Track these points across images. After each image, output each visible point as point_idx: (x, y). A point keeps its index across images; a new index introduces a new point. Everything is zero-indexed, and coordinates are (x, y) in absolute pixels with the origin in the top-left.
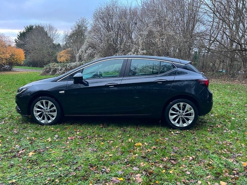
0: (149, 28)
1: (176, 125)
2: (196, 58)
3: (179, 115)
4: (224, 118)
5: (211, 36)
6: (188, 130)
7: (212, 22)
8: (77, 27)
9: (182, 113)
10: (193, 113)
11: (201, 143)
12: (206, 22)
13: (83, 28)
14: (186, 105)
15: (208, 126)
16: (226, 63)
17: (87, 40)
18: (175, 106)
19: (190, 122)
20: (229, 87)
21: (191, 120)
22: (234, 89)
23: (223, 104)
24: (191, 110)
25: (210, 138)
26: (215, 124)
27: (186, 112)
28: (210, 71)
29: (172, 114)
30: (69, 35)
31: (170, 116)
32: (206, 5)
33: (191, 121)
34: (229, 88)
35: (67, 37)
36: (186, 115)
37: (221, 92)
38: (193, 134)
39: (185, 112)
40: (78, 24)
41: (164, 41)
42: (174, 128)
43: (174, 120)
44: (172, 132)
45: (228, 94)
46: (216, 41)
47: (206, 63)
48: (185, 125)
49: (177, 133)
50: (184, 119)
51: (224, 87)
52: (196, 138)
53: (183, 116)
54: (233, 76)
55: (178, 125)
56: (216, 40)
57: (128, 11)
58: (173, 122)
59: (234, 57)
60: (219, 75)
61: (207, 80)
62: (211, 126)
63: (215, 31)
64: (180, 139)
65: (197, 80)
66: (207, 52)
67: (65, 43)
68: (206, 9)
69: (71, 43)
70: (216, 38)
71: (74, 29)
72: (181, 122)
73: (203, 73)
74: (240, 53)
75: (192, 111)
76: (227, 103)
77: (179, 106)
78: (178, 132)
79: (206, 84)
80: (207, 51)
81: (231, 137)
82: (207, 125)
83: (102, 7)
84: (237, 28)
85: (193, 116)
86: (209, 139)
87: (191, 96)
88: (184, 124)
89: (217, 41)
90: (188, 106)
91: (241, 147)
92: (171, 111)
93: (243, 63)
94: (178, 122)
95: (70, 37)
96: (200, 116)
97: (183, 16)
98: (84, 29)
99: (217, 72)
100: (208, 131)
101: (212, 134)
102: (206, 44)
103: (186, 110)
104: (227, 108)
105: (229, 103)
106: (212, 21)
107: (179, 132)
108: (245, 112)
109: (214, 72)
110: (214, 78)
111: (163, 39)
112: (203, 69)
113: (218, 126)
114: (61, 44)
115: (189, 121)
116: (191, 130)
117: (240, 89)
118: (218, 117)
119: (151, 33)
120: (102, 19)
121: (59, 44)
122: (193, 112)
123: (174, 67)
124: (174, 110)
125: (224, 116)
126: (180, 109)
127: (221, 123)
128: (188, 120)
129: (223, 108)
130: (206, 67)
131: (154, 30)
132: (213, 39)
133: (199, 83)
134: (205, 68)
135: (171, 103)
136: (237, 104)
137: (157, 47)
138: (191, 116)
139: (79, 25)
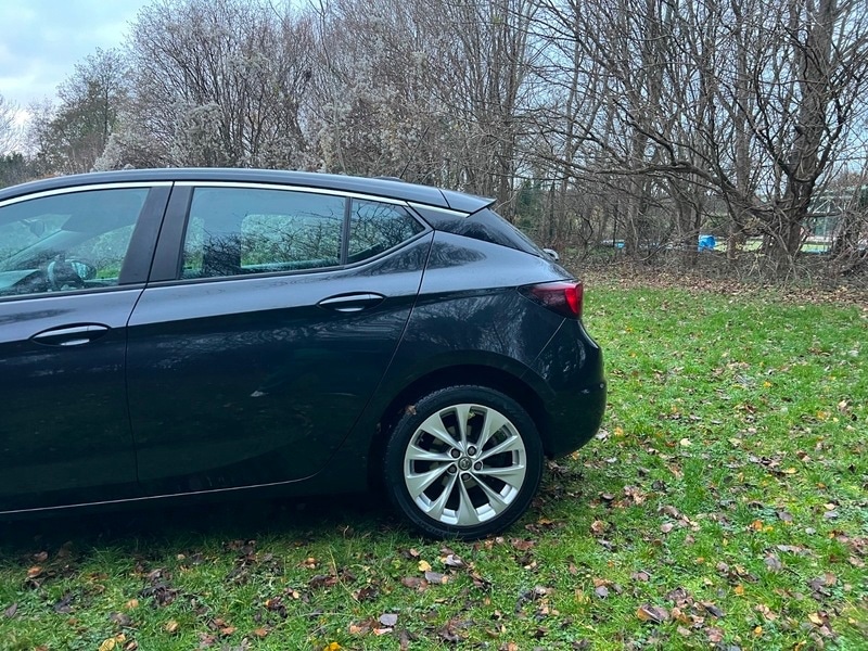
0: (354, 90)
1: (444, 519)
2: (527, 202)
3: (453, 469)
4: (650, 445)
5: (571, 121)
6: (500, 540)
7: (571, 70)
8: (86, 88)
9: (469, 456)
10: (517, 451)
11: (565, 626)
12: (552, 69)
13: (111, 93)
14: (485, 413)
15: (590, 498)
16: (625, 216)
17: (115, 138)
18: (433, 425)
19: (508, 495)
20: (643, 299)
21: (511, 487)
22: (663, 308)
23: (635, 374)
24: (511, 435)
25: (607, 585)
26: (617, 482)
27: (487, 447)
28: (575, 243)
29: (422, 467)
30: (52, 118)
31: (408, 476)
32: (549, 8)
33: (514, 493)
34: (643, 302)
35: (44, 128)
36: (490, 462)
37: (620, 323)
38: (525, 564)
39: (479, 446)
40: (87, 75)
41: (410, 138)
42: (433, 532)
43: (433, 491)
44: (424, 566)
45: (645, 329)
46: (588, 139)
47: (563, 217)
48: (486, 513)
49: (447, 569)
50: (478, 487)
51: (629, 302)
52: (542, 590)
53: (472, 471)
54: (650, 260)
55: (450, 518)
56: (589, 136)
57: (279, 28)
58: (426, 506)
59: (647, 195)
60: (607, 260)
61: (574, 286)
62: (602, 499)
63: (585, 105)
64: (459, 607)
65: (527, 289)
66: (560, 179)
67: (37, 149)
68: (549, 22)
69: (64, 149)
70: (590, 126)
71: (73, 96)
72: (465, 498)
73: (554, 253)
74: (669, 179)
75: (515, 442)
76: (650, 369)
77: (450, 421)
78: (449, 560)
79: (569, 306)
80: (560, 175)
81: (700, 559)
82: (587, 490)
83: (171, 7)
84: (656, 89)
85: (522, 466)
86: (602, 591)
87: (505, 367)
88: (479, 509)
89: (593, 139)
90: (494, 420)
91: (759, 629)
92: (414, 453)
93: (681, 215)
94: (453, 503)
95: (59, 126)
96: (551, 458)
97: (473, 48)
98: (114, 97)
99: (598, 246)
100: (592, 531)
101: (614, 550)
102: (560, 151)
103: (485, 437)
104: (654, 390)
105: (656, 367)
106: (573, 66)
107: (458, 562)
108: (722, 407)
109: (590, 248)
110: (591, 268)
111: (407, 131)
112: (552, 238)
113: (631, 497)
114: (24, 154)
115: (503, 492)
116: (516, 534)
117: (681, 306)
118: (626, 445)
119: (363, 109)
120: (174, 52)
121: (15, 156)
122: (521, 446)
123: (417, 228)
124: (428, 442)
125: (651, 436)
126: (457, 437)
127: (641, 474)
128: (497, 485)
129: (637, 390)
130: (560, 231)
131: (374, 96)
132: (577, 131)
133: (540, 301)
134: (559, 236)
135: (411, 408)
136: (686, 372)
137: (388, 162)
138: (510, 464)
139: (93, 80)
